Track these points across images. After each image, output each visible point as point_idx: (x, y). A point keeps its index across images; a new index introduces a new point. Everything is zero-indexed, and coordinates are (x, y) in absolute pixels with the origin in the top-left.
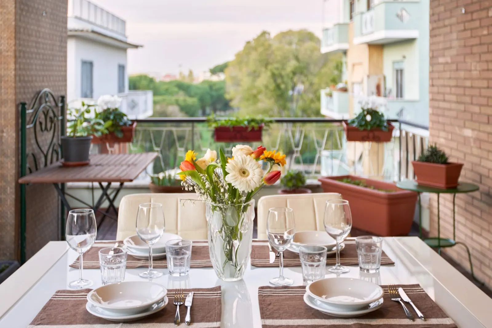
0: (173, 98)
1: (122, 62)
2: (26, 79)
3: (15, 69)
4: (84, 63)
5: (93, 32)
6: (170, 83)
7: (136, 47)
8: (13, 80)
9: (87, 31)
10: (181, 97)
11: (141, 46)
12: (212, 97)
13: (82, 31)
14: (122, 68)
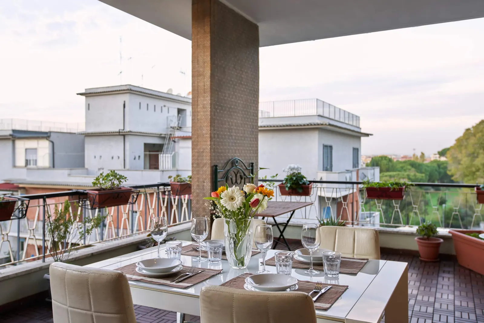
0: (406, 174)
1: (356, 146)
2: (220, 151)
3: (211, 145)
4: (325, 147)
5: (330, 125)
6: (405, 162)
7: (367, 135)
8: (209, 151)
9: (326, 125)
10: (412, 173)
11: (371, 135)
12: (440, 173)
13: (322, 124)
14: (356, 151)
